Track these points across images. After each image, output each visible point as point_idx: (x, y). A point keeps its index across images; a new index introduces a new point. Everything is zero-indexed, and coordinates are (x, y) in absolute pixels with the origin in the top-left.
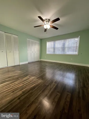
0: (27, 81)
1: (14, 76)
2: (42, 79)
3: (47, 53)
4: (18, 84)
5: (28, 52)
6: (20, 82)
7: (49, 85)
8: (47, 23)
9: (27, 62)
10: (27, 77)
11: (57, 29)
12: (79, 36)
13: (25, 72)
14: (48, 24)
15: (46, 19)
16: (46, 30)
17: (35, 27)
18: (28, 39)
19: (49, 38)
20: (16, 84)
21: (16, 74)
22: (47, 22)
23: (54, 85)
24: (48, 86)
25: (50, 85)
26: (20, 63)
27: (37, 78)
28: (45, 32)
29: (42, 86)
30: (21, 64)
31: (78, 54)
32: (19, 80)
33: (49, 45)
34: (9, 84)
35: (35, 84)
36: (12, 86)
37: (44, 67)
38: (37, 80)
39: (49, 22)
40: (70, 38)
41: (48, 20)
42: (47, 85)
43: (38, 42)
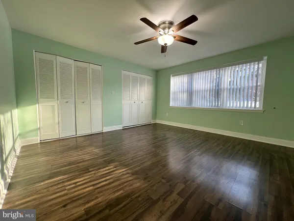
0: (108, 178)
1: (81, 162)
2: (145, 179)
3: (171, 104)
4: (83, 184)
5: (123, 102)
6: (88, 180)
7: (161, 201)
8: (167, 30)
9: (120, 127)
10: (110, 167)
11: (193, 42)
12: (266, 58)
13: (109, 151)
14: (169, 33)
15: (164, 23)
16: (164, 49)
17: (136, 43)
18: (124, 72)
19: (175, 66)
20: (78, 184)
21: (87, 157)
22: (164, 29)
23: (175, 202)
24: (156, 202)
25: (164, 200)
26: (104, 128)
27: (133, 174)
28: (162, 52)
29: (140, 199)
30: (106, 129)
31: (261, 109)
32: (89, 173)
33: (177, 83)
34: (63, 182)
35: (122, 191)
36: (69, 189)
37: (160, 141)
38: (130, 178)
39: (169, 28)
40: (239, 64)
41: (167, 25)
42: (155, 198)
43: (149, 78)
